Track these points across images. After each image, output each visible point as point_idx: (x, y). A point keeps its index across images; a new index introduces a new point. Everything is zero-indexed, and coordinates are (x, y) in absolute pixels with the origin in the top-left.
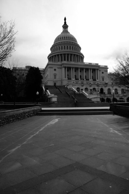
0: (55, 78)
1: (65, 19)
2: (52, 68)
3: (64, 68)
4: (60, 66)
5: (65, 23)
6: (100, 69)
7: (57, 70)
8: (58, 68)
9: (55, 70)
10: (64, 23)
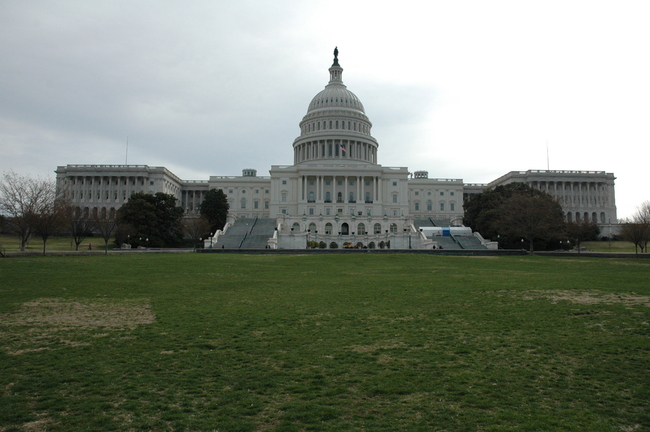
0: (284, 199)
1: (336, 52)
2: (278, 178)
3: (301, 180)
4: (295, 175)
5: (336, 60)
6: (386, 176)
7: (289, 182)
8: (291, 179)
9: (284, 183)
10: (332, 62)
